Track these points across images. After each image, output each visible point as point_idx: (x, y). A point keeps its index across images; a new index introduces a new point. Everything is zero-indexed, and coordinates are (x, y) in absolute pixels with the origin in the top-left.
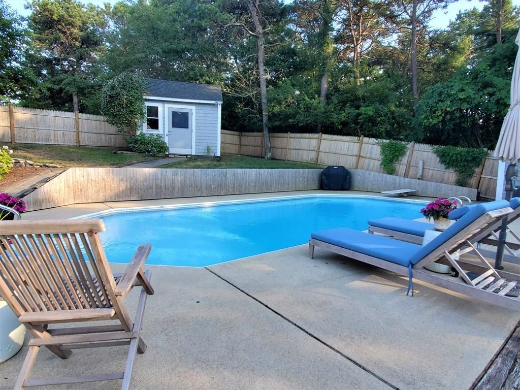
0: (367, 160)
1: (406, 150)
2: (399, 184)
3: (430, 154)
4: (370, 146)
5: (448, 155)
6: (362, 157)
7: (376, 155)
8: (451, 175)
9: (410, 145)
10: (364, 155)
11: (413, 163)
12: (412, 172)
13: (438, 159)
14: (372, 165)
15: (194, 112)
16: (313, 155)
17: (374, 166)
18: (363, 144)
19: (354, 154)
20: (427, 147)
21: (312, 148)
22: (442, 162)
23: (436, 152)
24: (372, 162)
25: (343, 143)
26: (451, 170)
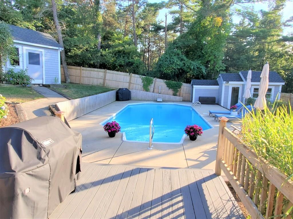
0: (135, 85)
1: (153, 81)
2: (154, 96)
3: (163, 83)
4: (136, 78)
5: (171, 84)
6: (132, 83)
7: (139, 83)
8: (171, 92)
9: (154, 79)
10: (133, 83)
11: (156, 87)
12: (156, 90)
13: (166, 86)
14: (137, 87)
15: (43, 53)
16: (101, 81)
17: (138, 88)
18: (132, 77)
19: (127, 82)
20: (161, 80)
21: (100, 77)
22: (167, 86)
23: (165, 82)
24: (137, 86)
25: (121, 76)
26: (171, 90)
